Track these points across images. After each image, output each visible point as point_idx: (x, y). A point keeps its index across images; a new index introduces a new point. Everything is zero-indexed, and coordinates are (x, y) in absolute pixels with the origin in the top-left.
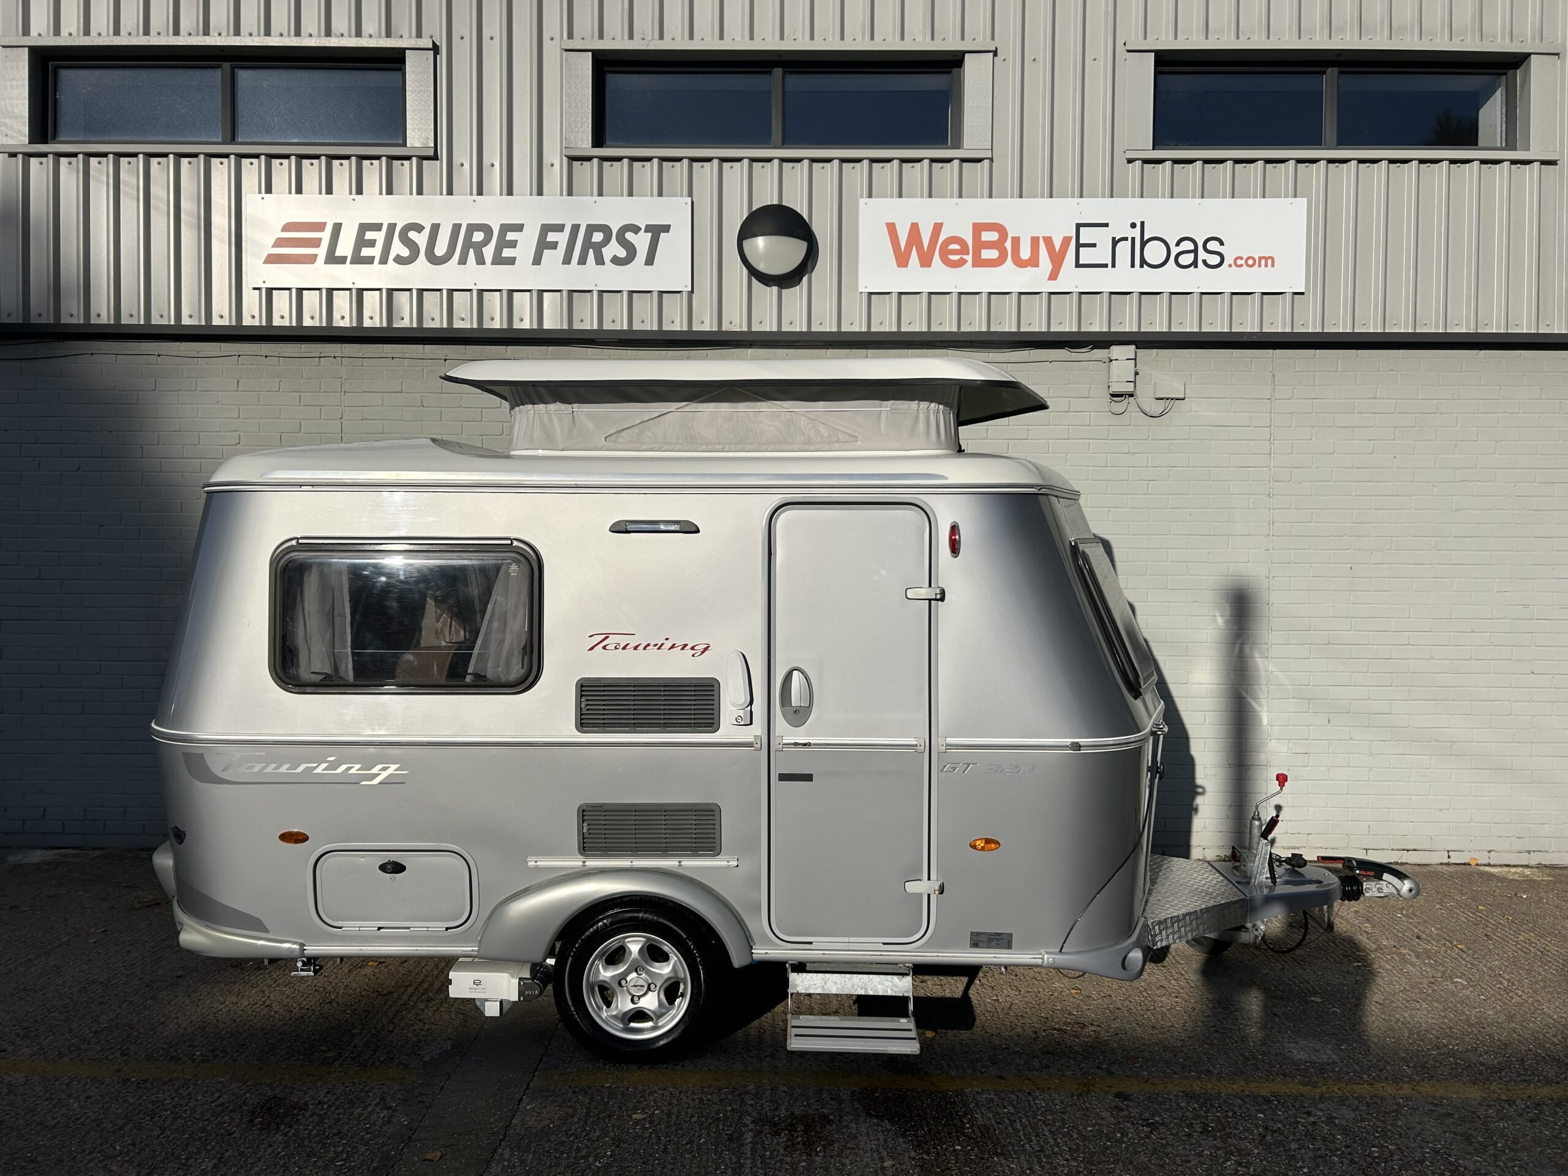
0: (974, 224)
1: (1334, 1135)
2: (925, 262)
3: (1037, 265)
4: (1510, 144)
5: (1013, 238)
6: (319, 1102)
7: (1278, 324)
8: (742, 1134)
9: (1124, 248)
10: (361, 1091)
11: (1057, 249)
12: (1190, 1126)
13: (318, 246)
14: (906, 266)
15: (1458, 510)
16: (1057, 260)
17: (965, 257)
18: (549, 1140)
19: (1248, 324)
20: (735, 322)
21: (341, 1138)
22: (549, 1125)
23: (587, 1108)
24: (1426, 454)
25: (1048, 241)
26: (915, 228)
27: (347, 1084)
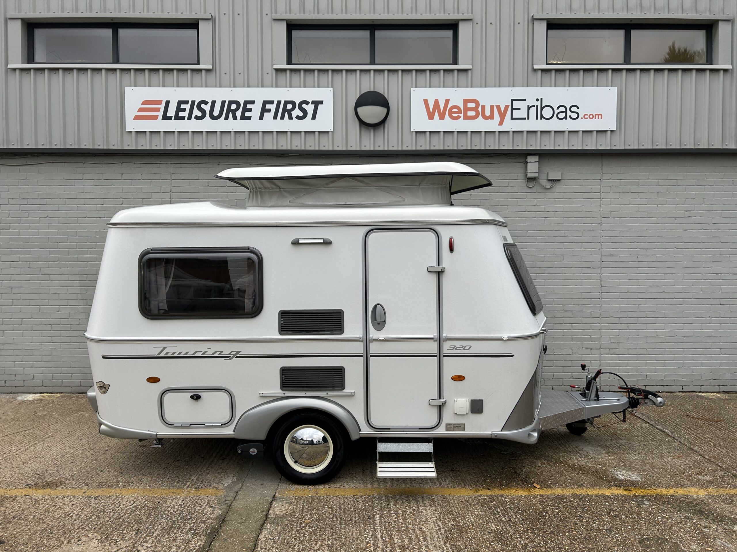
0: (464, 100)
1: (640, 512)
2: (442, 117)
3: (493, 119)
4: (710, 61)
5: (482, 106)
6: (180, 505)
7: (604, 144)
8: (374, 516)
9: (533, 111)
10: (198, 500)
11: (502, 111)
12: (576, 509)
13: (159, 112)
14: (433, 119)
15: (686, 230)
16: (502, 116)
17: (460, 115)
18: (287, 520)
19: (591, 144)
20: (354, 145)
21: (192, 520)
22: (286, 513)
23: (302, 506)
24: (671, 204)
25: (498, 107)
26: (437, 102)
27: (191, 497)
